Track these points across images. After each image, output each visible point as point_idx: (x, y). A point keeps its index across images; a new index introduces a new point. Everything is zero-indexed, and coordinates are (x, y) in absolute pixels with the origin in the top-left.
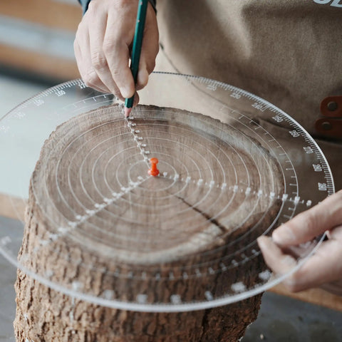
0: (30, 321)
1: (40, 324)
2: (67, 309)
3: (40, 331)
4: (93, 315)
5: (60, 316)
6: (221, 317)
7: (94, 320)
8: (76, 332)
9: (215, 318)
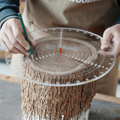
0: (29, 101)
1: (33, 101)
2: (41, 94)
3: (32, 104)
4: (50, 94)
5: (39, 96)
6: (86, 94)
7: (50, 95)
8: (45, 101)
9: (84, 95)
